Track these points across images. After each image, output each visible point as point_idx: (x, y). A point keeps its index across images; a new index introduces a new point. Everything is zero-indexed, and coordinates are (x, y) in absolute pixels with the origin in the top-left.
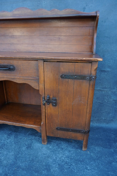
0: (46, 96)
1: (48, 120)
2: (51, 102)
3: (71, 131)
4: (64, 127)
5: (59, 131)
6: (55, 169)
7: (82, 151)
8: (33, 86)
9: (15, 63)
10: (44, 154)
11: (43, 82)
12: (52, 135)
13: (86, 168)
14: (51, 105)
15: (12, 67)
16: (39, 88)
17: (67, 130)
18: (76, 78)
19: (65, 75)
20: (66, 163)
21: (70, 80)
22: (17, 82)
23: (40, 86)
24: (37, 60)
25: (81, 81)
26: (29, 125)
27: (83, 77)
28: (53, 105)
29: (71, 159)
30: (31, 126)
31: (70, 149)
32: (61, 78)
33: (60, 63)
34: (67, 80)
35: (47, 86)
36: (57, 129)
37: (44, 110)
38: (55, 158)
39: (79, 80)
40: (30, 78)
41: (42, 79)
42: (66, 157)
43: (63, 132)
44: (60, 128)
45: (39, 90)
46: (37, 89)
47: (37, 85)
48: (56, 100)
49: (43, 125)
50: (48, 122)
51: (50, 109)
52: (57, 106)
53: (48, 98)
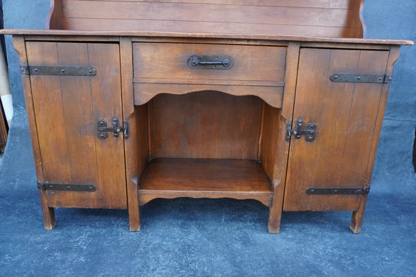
0: (295, 120)
2: (304, 133)
3: (336, 193)
4: (323, 187)
5: (311, 196)
6: (328, 268)
7: (354, 235)
8: (268, 101)
9: (234, 52)
10: (288, 250)
11: (293, 92)
12: (294, 209)
13: (383, 259)
14: (303, 139)
15: (226, 61)
16: (282, 104)
17: (328, 192)
18: (358, 81)
19: (339, 76)
20: (341, 257)
21: (346, 84)
22: (232, 94)
25: (368, 85)
28: (307, 140)
29: (345, 249)
30: (250, 192)
31: (329, 234)
32: (330, 81)
33: (332, 50)
34: (341, 84)
35: (300, 99)
36: (309, 192)
37: (287, 152)
38: (313, 252)
39: (364, 84)
40: (265, 84)
41: (291, 83)
42: (334, 248)
43: (320, 197)
44: (315, 189)
45: (280, 109)
46: (278, 106)
47: (278, 97)
48: (314, 127)
49: (278, 186)
50: (291, 178)
51: (300, 148)
52: (315, 141)
53: (300, 124)
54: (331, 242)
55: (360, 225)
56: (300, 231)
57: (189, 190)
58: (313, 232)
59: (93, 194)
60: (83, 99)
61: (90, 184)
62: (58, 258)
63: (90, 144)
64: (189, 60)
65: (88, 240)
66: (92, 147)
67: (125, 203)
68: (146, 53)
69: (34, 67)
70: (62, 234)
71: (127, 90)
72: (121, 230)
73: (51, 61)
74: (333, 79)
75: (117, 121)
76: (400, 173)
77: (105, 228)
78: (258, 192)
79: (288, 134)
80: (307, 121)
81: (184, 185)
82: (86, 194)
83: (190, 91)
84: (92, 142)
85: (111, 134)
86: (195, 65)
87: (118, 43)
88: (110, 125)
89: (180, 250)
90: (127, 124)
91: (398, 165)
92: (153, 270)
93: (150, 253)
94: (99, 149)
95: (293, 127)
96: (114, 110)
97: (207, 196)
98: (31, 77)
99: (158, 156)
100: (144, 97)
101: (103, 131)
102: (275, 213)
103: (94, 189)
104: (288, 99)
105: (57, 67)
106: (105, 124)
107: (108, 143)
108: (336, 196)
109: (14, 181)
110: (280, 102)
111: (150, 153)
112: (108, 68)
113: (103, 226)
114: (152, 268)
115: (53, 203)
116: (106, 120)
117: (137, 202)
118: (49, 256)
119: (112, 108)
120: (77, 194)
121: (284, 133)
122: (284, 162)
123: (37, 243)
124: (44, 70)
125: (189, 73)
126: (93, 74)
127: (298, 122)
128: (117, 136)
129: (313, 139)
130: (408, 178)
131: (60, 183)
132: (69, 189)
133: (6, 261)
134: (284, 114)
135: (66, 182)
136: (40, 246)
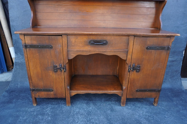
0: (132, 64)
1: (130, 84)
2: (135, 69)
3: (148, 91)
4: (143, 89)
5: (138, 93)
7: (155, 107)
8: (121, 57)
9: (108, 38)
10: (128, 113)
11: (131, 53)
12: (131, 97)
13: (165, 117)
14: (135, 71)
15: (105, 42)
16: (127, 58)
17: (145, 91)
18: (158, 49)
19: (150, 47)
20: (149, 116)
21: (153, 50)
22: (107, 54)
23: (128, 56)
24: (128, 36)
25: (161, 50)
26: (112, 91)
27: (163, 48)
28: (137, 72)
29: (150, 113)
30: (114, 91)
32: (146, 49)
33: (147, 37)
34: (151, 50)
35: (134, 56)
36: (137, 91)
37: (128, 76)
38: (138, 114)
39: (160, 50)
40: (120, 51)
41: (131, 50)
42: (146, 112)
43: (141, 93)
44: (139, 90)
45: (126, 60)
46: (125, 59)
47: (125, 55)
48: (140, 67)
49: (125, 89)
50: (130, 86)
51: (134, 75)
52: (140, 72)
53: (134, 66)
54: (145, 110)
55: (157, 103)
56: (133, 105)
57: (90, 90)
58: (138, 106)
59: (52, 93)
60: (48, 57)
61: (51, 89)
62: (40, 118)
63: (51, 74)
64: (90, 42)
65: (51, 110)
67: (65, 96)
68: (73, 39)
69: (28, 45)
70: (40, 108)
71: (65, 54)
72: (63, 105)
73: (35, 43)
74: (147, 48)
75: (61, 65)
76: (175, 79)
77: (56, 105)
78: (117, 91)
79: (129, 70)
80: (136, 65)
81: (87, 88)
82: (49, 93)
83: (90, 54)
84: (51, 73)
85: (59, 70)
86: (92, 44)
87: (61, 36)
88: (58, 67)
89: (87, 114)
90: (65, 66)
91: (174, 76)
92: (77, 122)
93: (75, 115)
94: (54, 76)
95: (131, 67)
96: (60, 61)
97: (97, 93)
98: (27, 49)
99: (76, 74)
100: (72, 56)
101: (56, 69)
102: (123, 99)
103: (52, 91)
104: (129, 57)
105: (37, 45)
106: (56, 67)
107: (58, 74)
108: (148, 92)
109: (18, 84)
110: (126, 57)
111: (73, 73)
112: (57, 45)
113: (56, 104)
114: (76, 121)
115: (36, 96)
116: (57, 65)
117: (69, 95)
118: (37, 117)
120: (46, 93)
121: (127, 69)
122: (127, 80)
123: (31, 112)
124: (32, 46)
125: (90, 47)
126: (52, 48)
127: (133, 65)
128: (61, 71)
129: (139, 71)
130: (178, 81)
131: (39, 89)
132: (43, 91)
133: (21, 119)
134: (127, 62)
135: (42, 88)
136: (33, 113)
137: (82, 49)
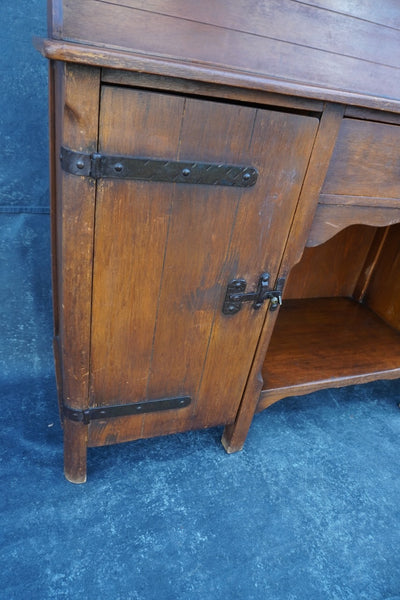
59: (182, 412)
60: (214, 237)
61: (181, 396)
63: (203, 326)
66: (205, 332)
67: (234, 415)
69: (114, 160)
73: (161, 145)
82: (171, 414)
84: (207, 322)
85: (247, 305)
88: (251, 288)
90: (283, 283)
94: (217, 333)
96: (269, 258)
101: (236, 300)
103: (187, 402)
105: (174, 164)
106: (243, 286)
107: (238, 321)
112: (282, 172)
115: (98, 439)
116: (247, 278)
117: (253, 408)
119: (267, 254)
124: (139, 168)
126: (250, 183)
128: (256, 308)
131: (123, 404)
132: (140, 411)
135: (136, 402)
136: (97, 529)
137: (377, 199)
